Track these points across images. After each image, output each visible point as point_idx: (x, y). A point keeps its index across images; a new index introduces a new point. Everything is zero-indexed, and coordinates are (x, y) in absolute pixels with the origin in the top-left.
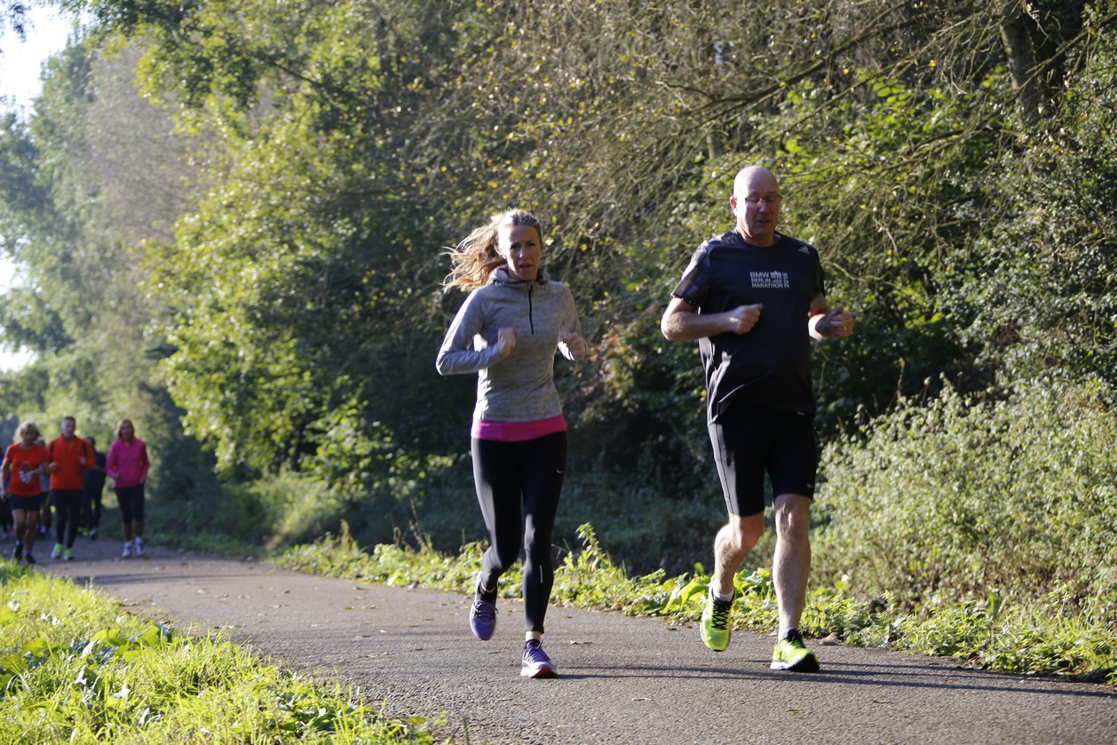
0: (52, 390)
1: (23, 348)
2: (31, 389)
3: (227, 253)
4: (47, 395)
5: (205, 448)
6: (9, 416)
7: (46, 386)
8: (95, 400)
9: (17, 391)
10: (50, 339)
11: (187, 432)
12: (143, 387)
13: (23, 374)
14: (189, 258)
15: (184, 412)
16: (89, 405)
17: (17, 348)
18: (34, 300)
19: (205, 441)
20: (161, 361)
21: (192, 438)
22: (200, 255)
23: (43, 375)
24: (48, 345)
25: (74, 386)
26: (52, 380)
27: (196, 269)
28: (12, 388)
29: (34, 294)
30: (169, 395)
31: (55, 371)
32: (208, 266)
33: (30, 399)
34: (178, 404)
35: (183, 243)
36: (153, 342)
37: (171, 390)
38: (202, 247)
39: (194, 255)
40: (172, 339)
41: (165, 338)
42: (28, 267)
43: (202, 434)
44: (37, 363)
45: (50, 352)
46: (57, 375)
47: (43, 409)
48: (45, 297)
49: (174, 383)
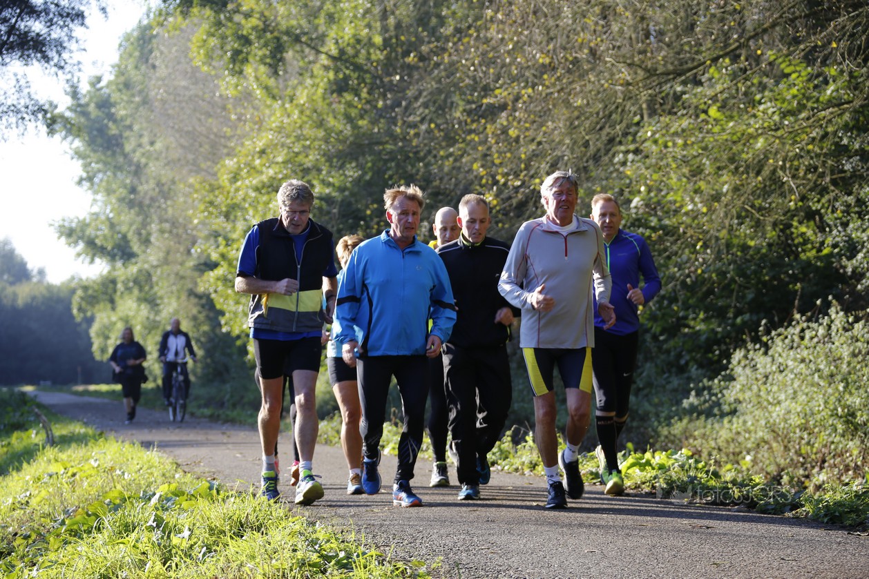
0: (118, 293)
1: (97, 260)
2: (105, 293)
3: (257, 189)
4: (117, 297)
5: (239, 343)
6: (89, 314)
7: (115, 291)
8: (152, 302)
9: (95, 294)
10: (120, 253)
11: (224, 330)
12: (192, 293)
13: (99, 280)
14: (228, 193)
15: (222, 313)
16: (148, 306)
17: (92, 261)
18: (107, 223)
19: (238, 337)
20: (206, 274)
21: (228, 334)
22: (237, 190)
23: (114, 282)
24: (117, 258)
25: (136, 292)
26: (120, 286)
27: (235, 201)
28: (90, 292)
29: (108, 219)
30: (212, 301)
31: (123, 278)
32: (244, 200)
33: (104, 300)
34: (218, 307)
35: (224, 179)
36: (199, 257)
37: (213, 296)
38: (239, 183)
39: (232, 190)
40: (215, 256)
41: (209, 256)
42: (104, 199)
43: (236, 332)
44: (109, 272)
45: (119, 264)
46: (123, 282)
47: (113, 309)
48: (115, 221)
49: (216, 291)
